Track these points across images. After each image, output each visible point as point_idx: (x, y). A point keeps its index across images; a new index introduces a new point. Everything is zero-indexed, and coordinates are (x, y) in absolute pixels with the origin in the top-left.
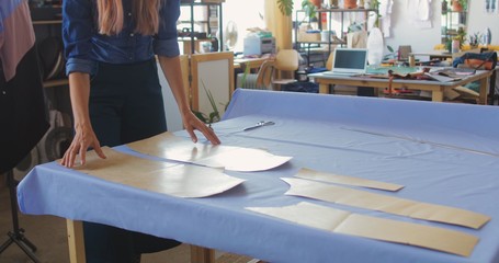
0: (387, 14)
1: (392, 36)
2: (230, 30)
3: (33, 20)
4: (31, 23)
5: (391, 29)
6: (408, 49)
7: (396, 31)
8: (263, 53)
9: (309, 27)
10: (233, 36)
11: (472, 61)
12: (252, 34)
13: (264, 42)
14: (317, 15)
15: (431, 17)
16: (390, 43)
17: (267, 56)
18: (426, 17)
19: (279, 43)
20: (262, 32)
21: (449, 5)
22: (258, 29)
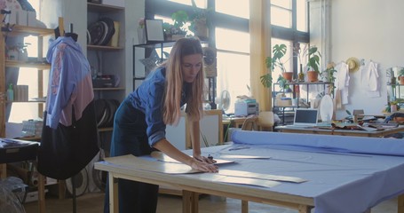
0: (346, 86)
1: (350, 103)
2: (224, 97)
3: (94, 87)
4: (92, 89)
5: (349, 98)
6: (362, 112)
7: (353, 99)
8: (249, 114)
9: (283, 95)
10: (226, 101)
11: (399, 118)
12: (240, 101)
13: (250, 106)
14: (291, 87)
15: (379, 89)
16: (348, 108)
17: (251, 116)
18: (375, 89)
19: (262, 107)
20: (248, 99)
21: (397, 80)
22: (245, 96)
